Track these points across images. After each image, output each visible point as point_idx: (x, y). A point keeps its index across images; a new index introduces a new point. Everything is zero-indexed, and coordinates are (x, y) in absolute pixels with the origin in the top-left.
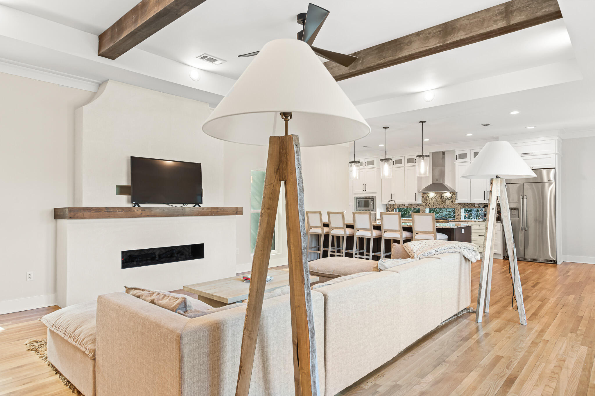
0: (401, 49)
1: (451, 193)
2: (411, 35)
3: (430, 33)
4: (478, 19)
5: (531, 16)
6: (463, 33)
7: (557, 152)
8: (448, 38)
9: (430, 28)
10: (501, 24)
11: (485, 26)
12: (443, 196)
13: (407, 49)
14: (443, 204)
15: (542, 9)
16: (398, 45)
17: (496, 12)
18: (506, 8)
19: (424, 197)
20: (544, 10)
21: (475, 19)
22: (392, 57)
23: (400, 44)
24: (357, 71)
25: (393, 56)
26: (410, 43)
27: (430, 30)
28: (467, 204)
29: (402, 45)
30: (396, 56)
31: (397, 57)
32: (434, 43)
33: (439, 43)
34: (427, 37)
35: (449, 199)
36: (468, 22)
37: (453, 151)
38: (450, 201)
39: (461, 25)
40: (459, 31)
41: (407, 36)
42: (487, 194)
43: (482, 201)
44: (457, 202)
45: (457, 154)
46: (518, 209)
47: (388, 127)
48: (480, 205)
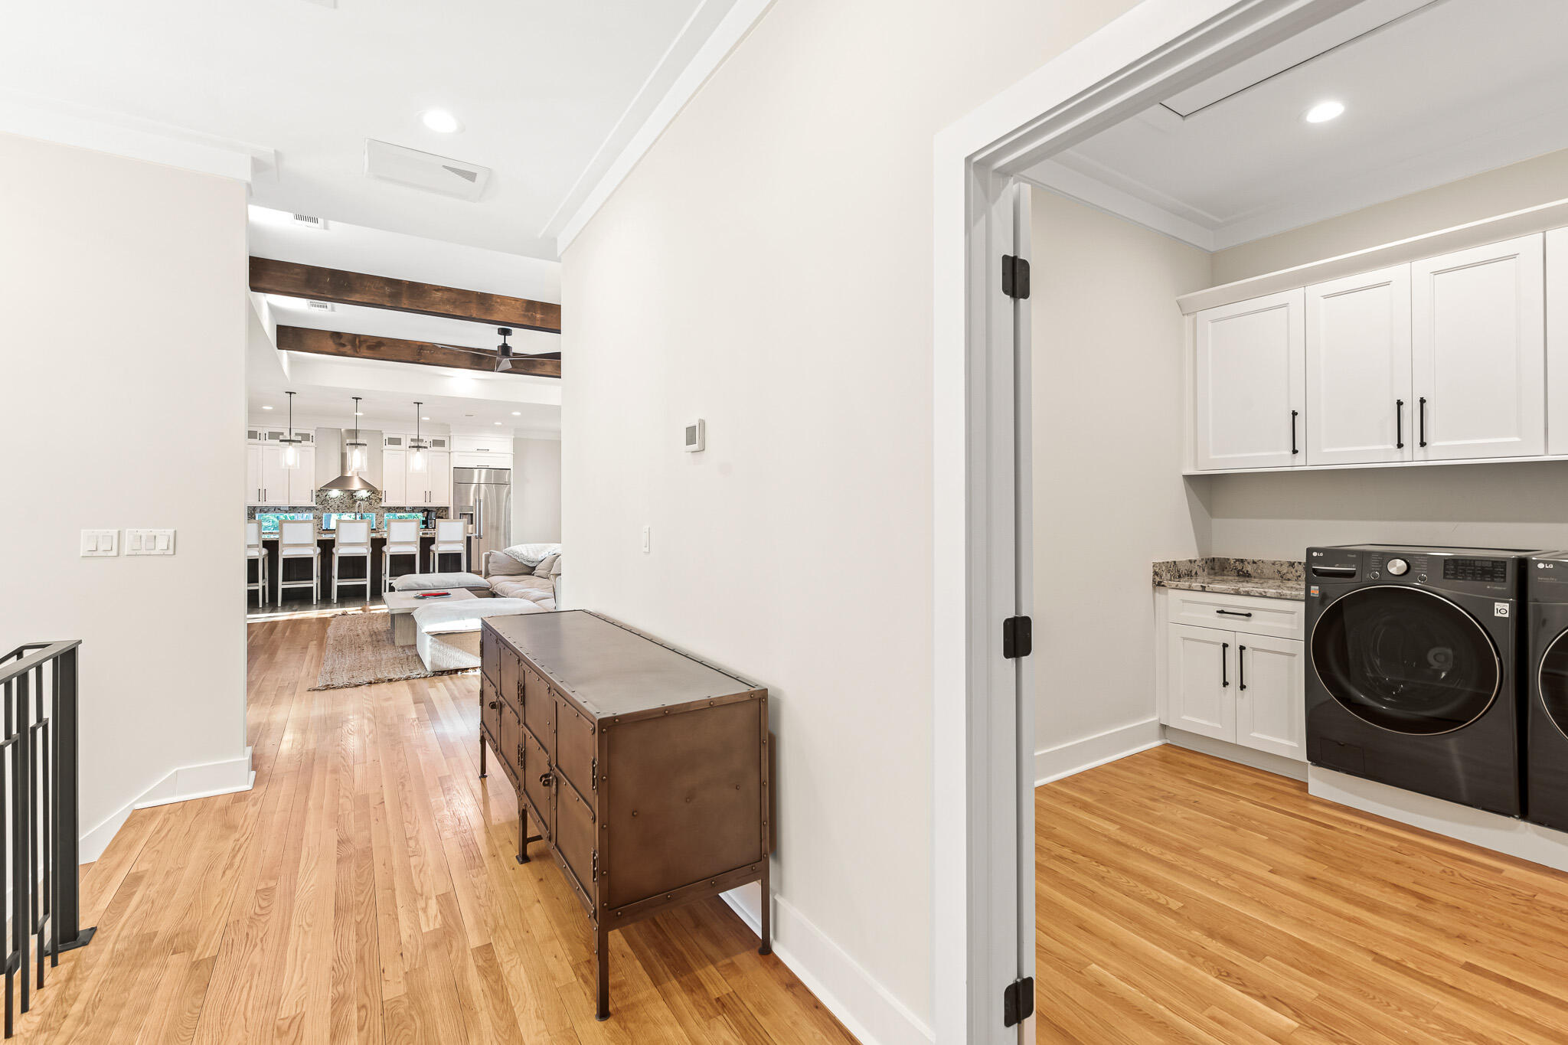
1: (368, 492)
7: (512, 452)
12: (355, 496)
14: (356, 507)
28: (395, 507)
35: (365, 500)
38: (367, 503)
42: (428, 495)
43: (422, 504)
44: (383, 504)
45: (386, 437)
46: (472, 515)
47: (361, 399)
48: (414, 509)
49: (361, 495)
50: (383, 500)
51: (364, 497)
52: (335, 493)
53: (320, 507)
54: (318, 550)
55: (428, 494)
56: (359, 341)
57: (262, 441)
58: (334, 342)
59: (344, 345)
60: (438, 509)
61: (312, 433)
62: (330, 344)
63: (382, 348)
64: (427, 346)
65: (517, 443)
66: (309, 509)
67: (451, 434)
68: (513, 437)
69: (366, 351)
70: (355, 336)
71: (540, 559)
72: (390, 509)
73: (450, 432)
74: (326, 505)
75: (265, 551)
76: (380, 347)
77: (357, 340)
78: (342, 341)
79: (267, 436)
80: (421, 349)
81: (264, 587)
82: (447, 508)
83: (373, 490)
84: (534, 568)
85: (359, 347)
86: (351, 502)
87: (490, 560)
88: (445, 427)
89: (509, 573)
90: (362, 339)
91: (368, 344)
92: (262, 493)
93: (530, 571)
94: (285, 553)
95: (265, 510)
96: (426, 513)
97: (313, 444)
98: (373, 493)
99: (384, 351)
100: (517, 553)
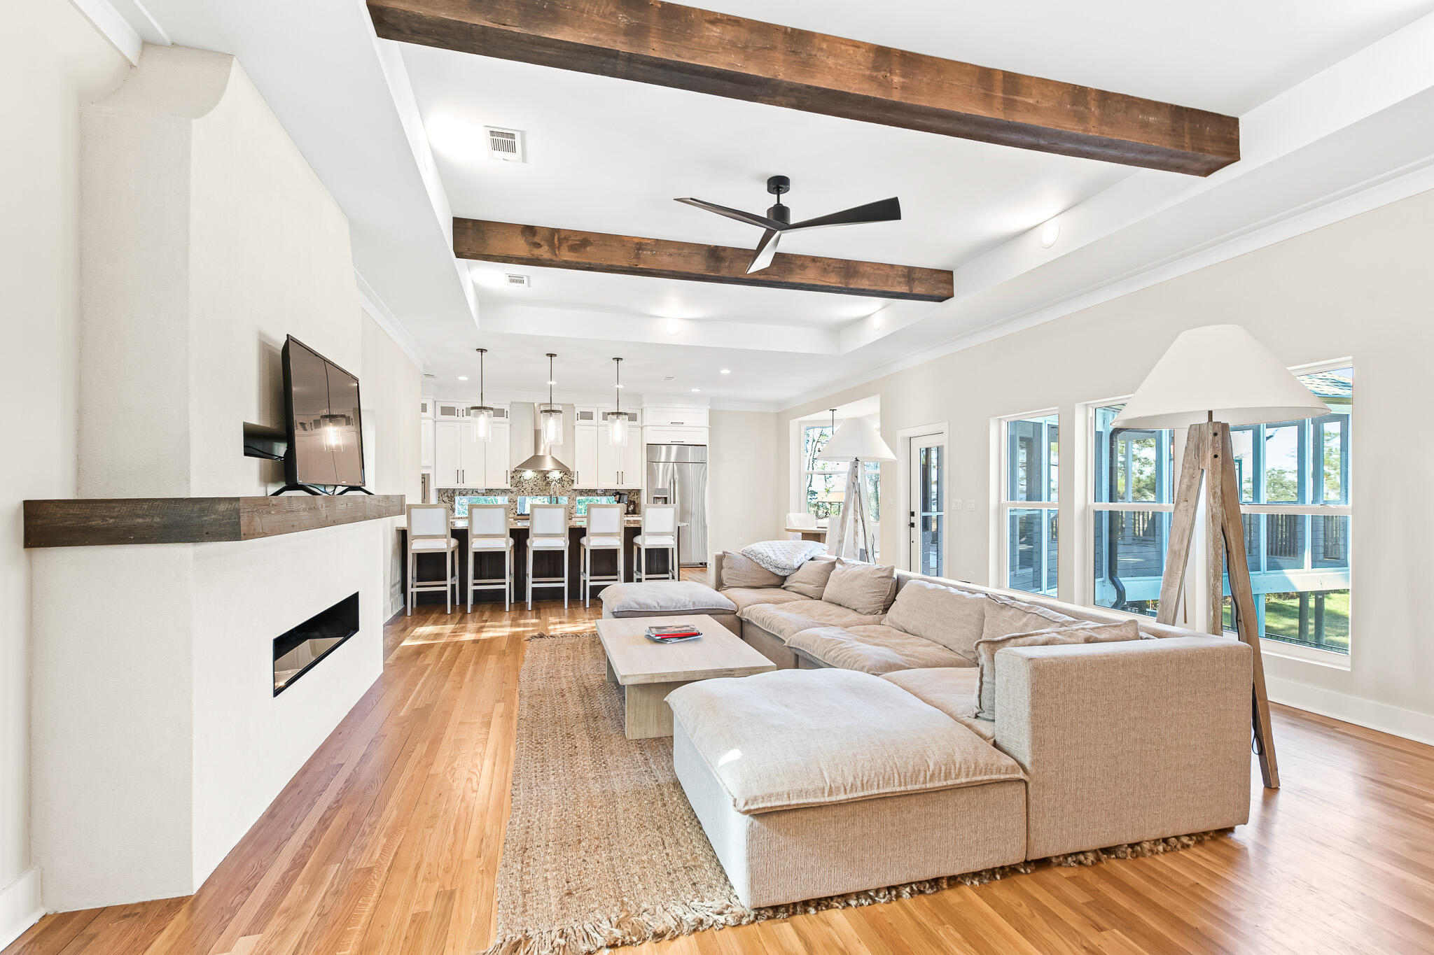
0: (791, 271)
1: (561, 472)
2: (805, 256)
3: (829, 266)
4: (883, 273)
5: (931, 293)
6: (868, 283)
7: (708, 426)
8: (851, 281)
9: (830, 258)
10: (904, 289)
11: (889, 283)
12: (548, 477)
13: (799, 274)
14: (548, 490)
15: (938, 288)
16: (786, 263)
17: (900, 272)
18: (908, 272)
19: (515, 477)
20: (940, 291)
21: (880, 271)
22: (777, 277)
23: (790, 263)
24: (718, 276)
25: (780, 276)
26: (803, 267)
27: (830, 261)
28: (587, 489)
29: (792, 266)
30: (784, 277)
31: (786, 280)
33: (840, 282)
34: (825, 269)
35: (558, 482)
36: (871, 271)
38: (560, 485)
39: (865, 271)
40: (863, 277)
41: (800, 256)
42: (620, 476)
43: (613, 486)
44: (575, 486)
45: (578, 411)
46: (666, 498)
47: (555, 355)
48: (605, 492)
49: (554, 476)
50: (576, 482)
51: (557, 479)
52: (529, 474)
53: (515, 489)
54: (511, 541)
55: (620, 474)
56: (559, 239)
57: (460, 418)
58: (526, 240)
59: (538, 246)
60: (630, 491)
61: (507, 408)
62: (520, 247)
63: (588, 249)
64: (647, 244)
65: (714, 416)
66: (504, 491)
67: (644, 405)
68: (709, 407)
69: (568, 254)
70: (554, 231)
71: (796, 565)
72: (582, 492)
73: (643, 403)
74: (520, 488)
75: (454, 542)
76: (585, 246)
77: (556, 237)
78: (537, 239)
79: (465, 412)
80: (639, 249)
81: (453, 586)
82: (639, 491)
83: (565, 470)
84: (784, 578)
85: (559, 248)
86: (545, 483)
87: (724, 564)
88: (637, 397)
89: (753, 584)
90: (562, 237)
91: (570, 242)
92: (460, 475)
93: (779, 582)
94: (476, 545)
95: (464, 493)
96: (618, 496)
97: (508, 420)
98: (566, 474)
99: (591, 254)
100: (760, 556)
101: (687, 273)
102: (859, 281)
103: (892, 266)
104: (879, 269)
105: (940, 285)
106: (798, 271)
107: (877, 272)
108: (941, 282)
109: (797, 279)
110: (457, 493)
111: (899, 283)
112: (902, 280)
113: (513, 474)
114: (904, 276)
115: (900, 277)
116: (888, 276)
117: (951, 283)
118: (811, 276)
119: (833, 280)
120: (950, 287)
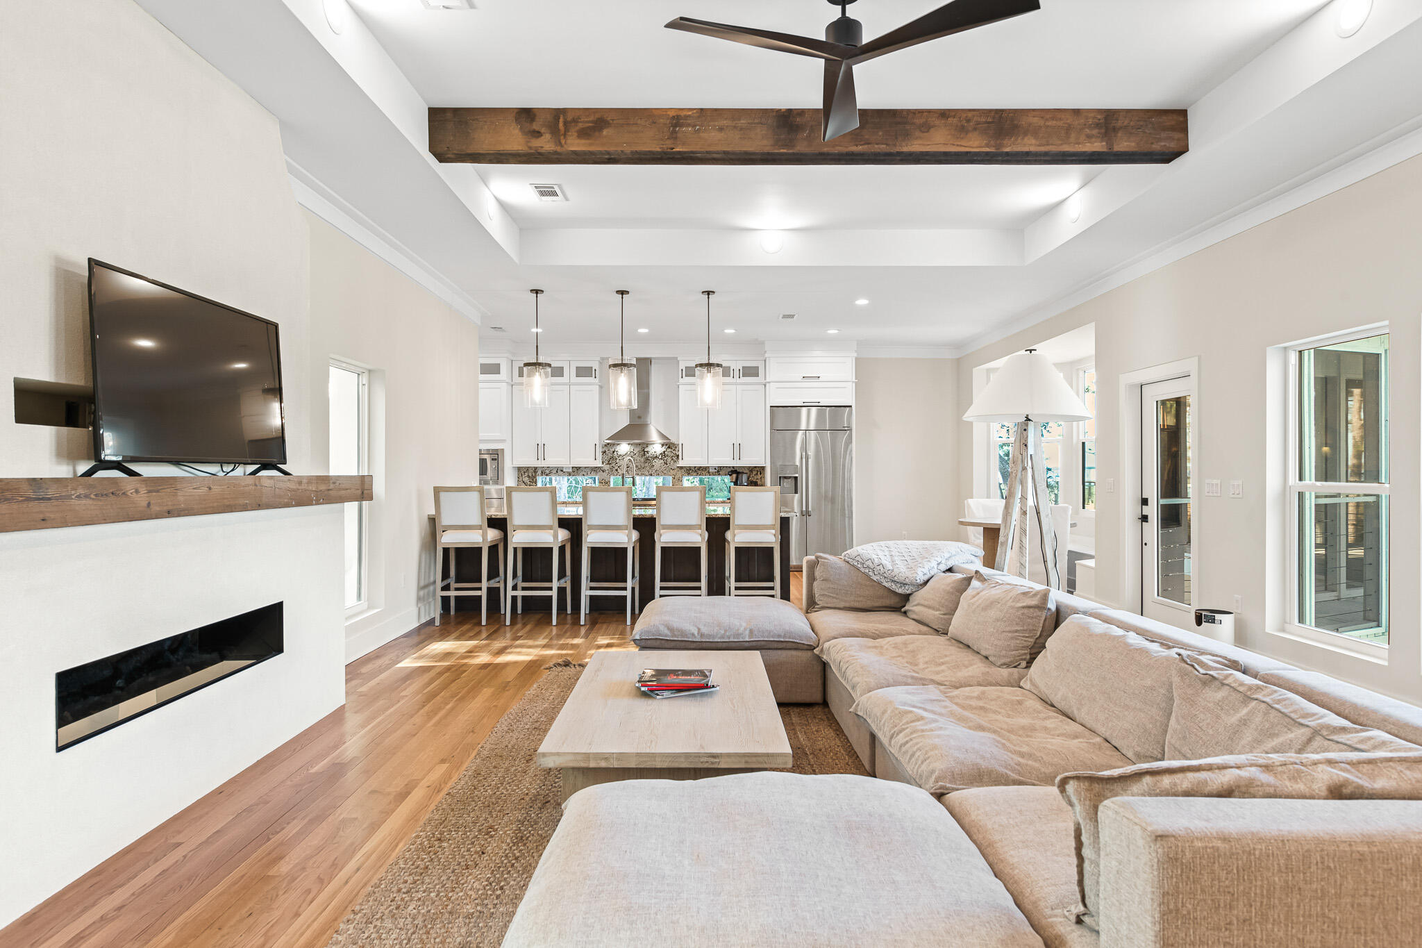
0: (907, 135)
1: (664, 446)
2: (929, 111)
3: (968, 121)
4: (1060, 123)
5: (1145, 148)
6: (1033, 141)
7: (854, 380)
8: (1005, 142)
9: (970, 110)
10: (1098, 146)
11: (1072, 139)
12: (648, 452)
13: (920, 138)
14: (648, 468)
15: (1160, 140)
16: (899, 123)
17: (1090, 121)
18: (1106, 118)
19: (607, 452)
20: (1163, 144)
21: (1054, 122)
22: (884, 146)
23: (905, 123)
24: (794, 154)
25: (887, 145)
26: (926, 128)
27: (970, 115)
28: (695, 467)
29: (908, 127)
30: (895, 145)
31: (898, 149)
32: (977, 143)
33: (987, 146)
34: (963, 127)
35: (660, 457)
36: (1042, 123)
37: (675, 360)
38: (662, 461)
39: (1030, 124)
40: (1025, 134)
41: (921, 112)
42: (737, 449)
43: (728, 461)
44: (681, 463)
45: (682, 366)
46: (796, 478)
47: (628, 292)
48: (719, 470)
49: (653, 451)
50: (680, 457)
51: (658, 453)
52: (624, 448)
53: (607, 467)
56: (565, 123)
57: (509, 378)
58: (521, 129)
59: (537, 134)
60: (752, 469)
61: (595, 366)
62: (514, 140)
63: (605, 132)
64: (687, 117)
65: (861, 365)
66: (595, 470)
67: (766, 355)
68: (855, 355)
69: (578, 141)
70: (558, 113)
71: (921, 578)
72: (690, 471)
73: (765, 352)
74: (613, 465)
75: (491, 534)
76: (601, 129)
77: (561, 120)
78: (535, 126)
80: (675, 126)
82: (763, 468)
83: (670, 445)
84: (906, 598)
85: (565, 135)
86: (642, 460)
87: (817, 573)
88: (758, 345)
89: (857, 605)
90: (569, 119)
91: (580, 125)
92: (541, 449)
93: (897, 602)
94: (517, 538)
95: (547, 472)
96: (734, 476)
97: (597, 381)
98: (669, 447)
99: (610, 140)
100: (869, 563)
101: (746, 153)
102: (1019, 141)
103: (1077, 112)
104: (1053, 119)
105: (1163, 135)
106: (917, 133)
107: (1049, 123)
108: (1164, 129)
109: (916, 146)
110: (539, 472)
111: (1089, 137)
112: (1095, 132)
113: (605, 449)
114: (1098, 125)
115: (1090, 127)
116: (1069, 129)
117: (1185, 130)
118: (939, 141)
119: (974, 144)
120: (1181, 135)
